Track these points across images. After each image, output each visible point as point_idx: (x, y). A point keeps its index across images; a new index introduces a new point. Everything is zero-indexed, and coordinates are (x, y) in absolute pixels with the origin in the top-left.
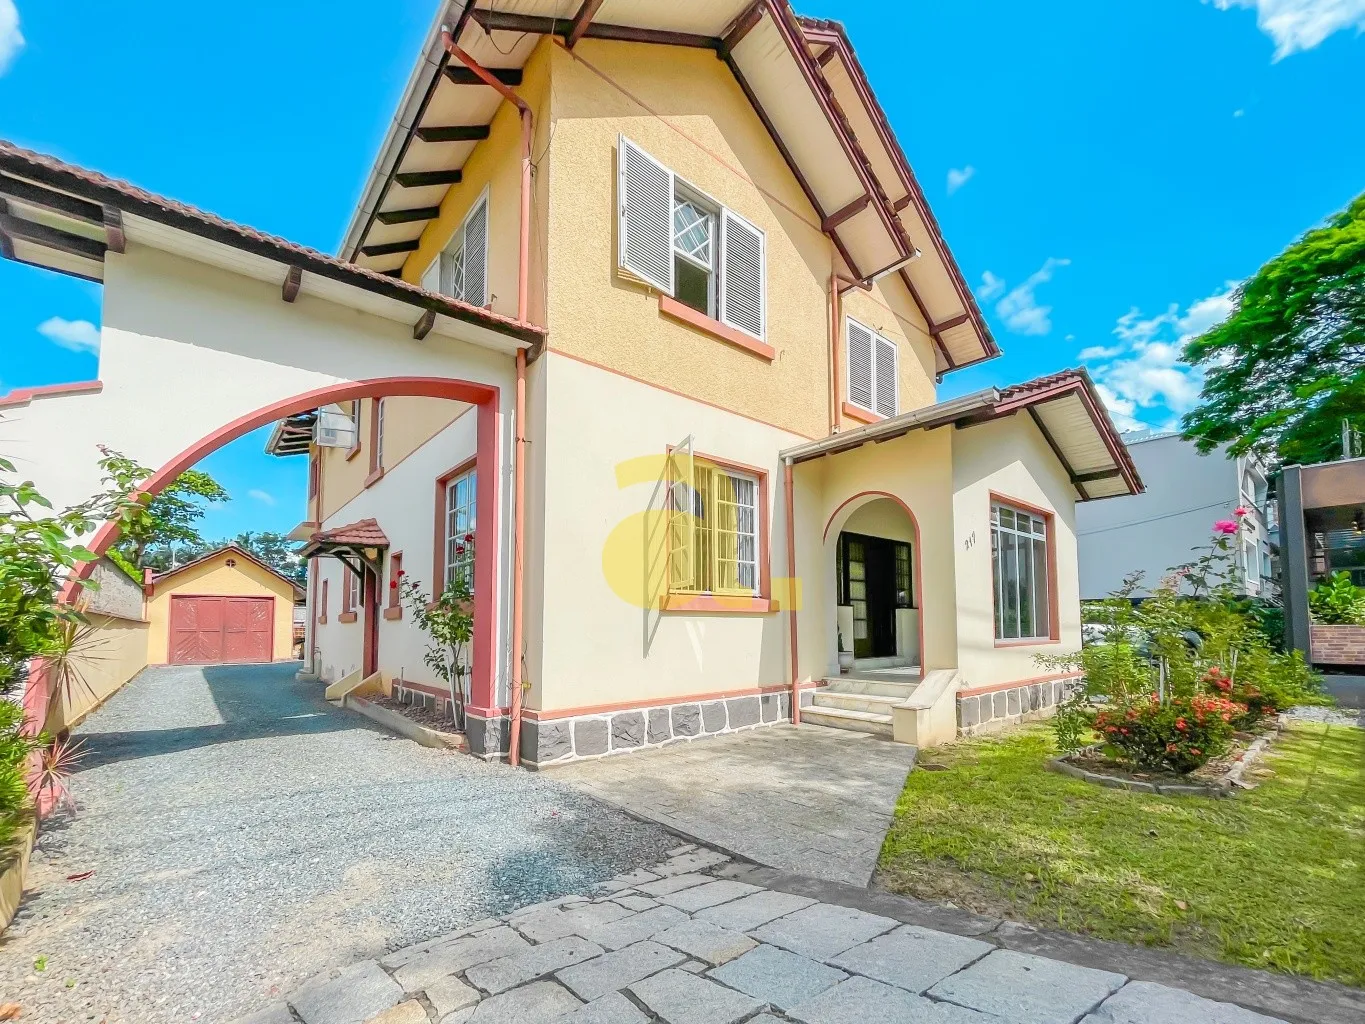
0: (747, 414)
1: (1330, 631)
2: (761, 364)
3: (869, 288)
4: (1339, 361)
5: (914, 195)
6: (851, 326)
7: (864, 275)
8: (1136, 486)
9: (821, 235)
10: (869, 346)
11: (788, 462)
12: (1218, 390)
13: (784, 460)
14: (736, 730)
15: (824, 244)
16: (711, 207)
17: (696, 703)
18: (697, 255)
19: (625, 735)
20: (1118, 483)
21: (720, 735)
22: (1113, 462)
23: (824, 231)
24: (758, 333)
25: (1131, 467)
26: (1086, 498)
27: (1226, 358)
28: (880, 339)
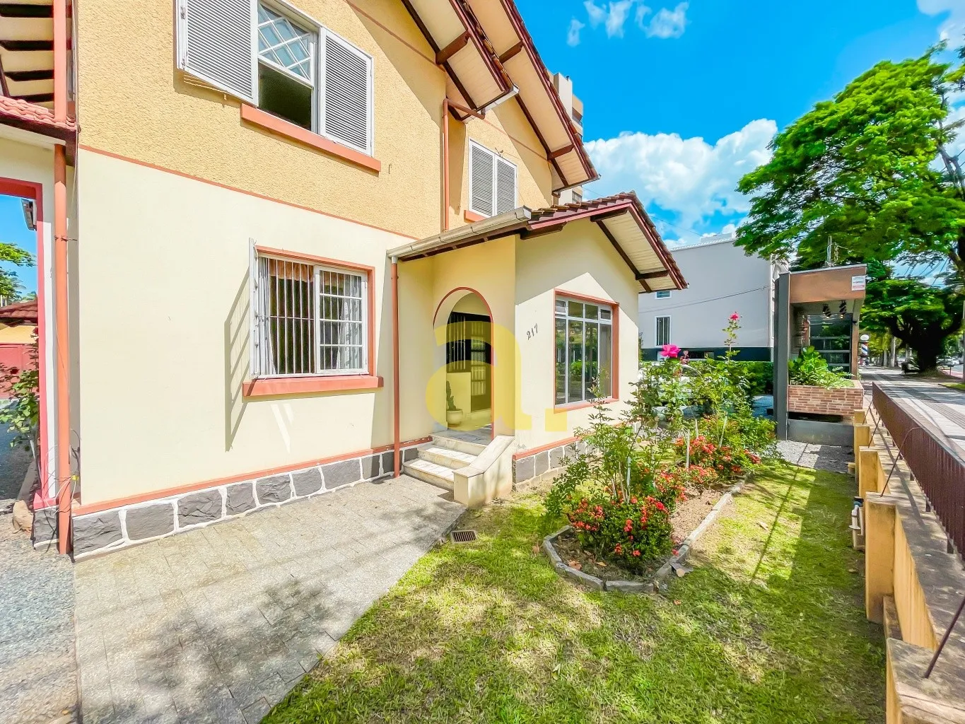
0: (351, 218)
1: (800, 390)
2: (368, 176)
3: (482, 116)
4: (834, 196)
5: (525, 42)
6: (474, 148)
7: (478, 105)
8: (681, 283)
9: (435, 67)
10: (491, 166)
11: (394, 261)
12: (759, 212)
13: (390, 258)
14: (334, 490)
15: (438, 74)
16: (312, 27)
17: (286, 474)
18: (296, 70)
19: (196, 513)
20: (666, 282)
21: (314, 496)
22: (662, 266)
23: (438, 63)
24: (364, 147)
25: (676, 270)
26: (649, 290)
27: (766, 190)
28: (501, 160)
